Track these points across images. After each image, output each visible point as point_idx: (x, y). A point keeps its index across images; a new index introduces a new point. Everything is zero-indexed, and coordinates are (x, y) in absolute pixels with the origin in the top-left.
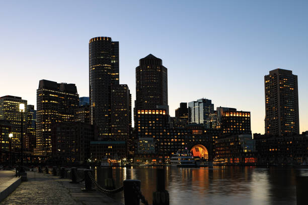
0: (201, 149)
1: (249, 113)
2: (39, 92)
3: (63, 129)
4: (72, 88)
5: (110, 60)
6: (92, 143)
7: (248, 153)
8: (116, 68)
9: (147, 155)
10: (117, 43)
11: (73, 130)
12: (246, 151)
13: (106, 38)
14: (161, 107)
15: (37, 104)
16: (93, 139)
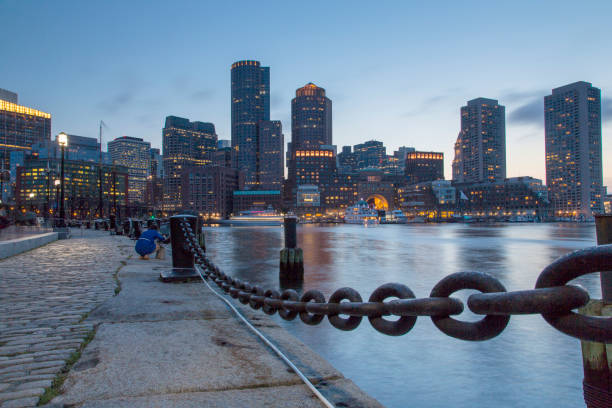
0: (377, 201)
1: (441, 154)
2: (165, 132)
3: (198, 175)
4: (209, 128)
5: (258, 91)
6: (235, 193)
7: (445, 204)
8: (265, 103)
9: (309, 208)
10: (267, 69)
11: (211, 177)
12: (443, 202)
13: (253, 62)
14: (327, 147)
16: (237, 189)
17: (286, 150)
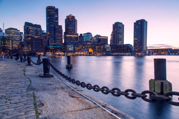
0: (90, 50)
1: (107, 37)
2: (25, 27)
3: (36, 41)
4: (39, 26)
5: (55, 16)
6: (48, 47)
8: (57, 19)
9: (70, 51)
10: (57, 9)
11: (40, 42)
12: (107, 50)
13: (53, 7)
15: (24, 32)
16: (49, 45)
17: (63, 34)
